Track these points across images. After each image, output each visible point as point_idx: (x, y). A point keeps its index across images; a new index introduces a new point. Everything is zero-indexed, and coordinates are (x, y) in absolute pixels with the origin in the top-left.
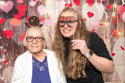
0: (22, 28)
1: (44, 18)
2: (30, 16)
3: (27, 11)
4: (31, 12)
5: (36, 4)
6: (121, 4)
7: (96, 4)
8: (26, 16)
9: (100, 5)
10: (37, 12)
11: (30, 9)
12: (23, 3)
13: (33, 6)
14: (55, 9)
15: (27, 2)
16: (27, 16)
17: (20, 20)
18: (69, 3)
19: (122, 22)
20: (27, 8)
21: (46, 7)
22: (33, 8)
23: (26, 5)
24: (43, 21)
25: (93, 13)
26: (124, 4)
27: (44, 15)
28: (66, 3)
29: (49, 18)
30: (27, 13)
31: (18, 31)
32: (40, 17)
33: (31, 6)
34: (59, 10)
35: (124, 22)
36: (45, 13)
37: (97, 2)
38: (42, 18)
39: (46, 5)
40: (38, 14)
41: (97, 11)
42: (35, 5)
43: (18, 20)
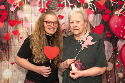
0: (5, 29)
1: (22, 21)
2: (10, 19)
3: (8, 15)
4: (12, 16)
5: (16, 9)
6: (87, 8)
7: (65, 8)
8: (7, 19)
9: (69, 9)
10: (17, 16)
11: (11, 14)
12: (5, 9)
13: (13, 11)
14: (31, 13)
15: (8, 8)
16: (9, 20)
17: (2, 23)
18: (43, 8)
19: (88, 22)
20: (9, 13)
21: (24, 11)
22: (13, 12)
23: (7, 10)
24: (22, 23)
25: (63, 16)
26: (89, 8)
27: (22, 18)
28: (40, 8)
29: (26, 21)
30: (8, 17)
31: (1, 32)
32: (19, 20)
33: (11, 11)
34: (34, 14)
35: (89, 23)
36: (23, 17)
37: (66, 6)
38: (21, 20)
39: (24, 10)
40: (18, 17)
41: (66, 14)
42: (14, 10)
43: (1, 23)
